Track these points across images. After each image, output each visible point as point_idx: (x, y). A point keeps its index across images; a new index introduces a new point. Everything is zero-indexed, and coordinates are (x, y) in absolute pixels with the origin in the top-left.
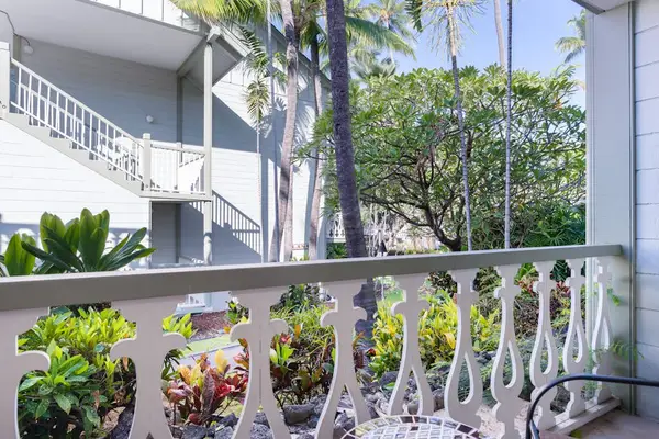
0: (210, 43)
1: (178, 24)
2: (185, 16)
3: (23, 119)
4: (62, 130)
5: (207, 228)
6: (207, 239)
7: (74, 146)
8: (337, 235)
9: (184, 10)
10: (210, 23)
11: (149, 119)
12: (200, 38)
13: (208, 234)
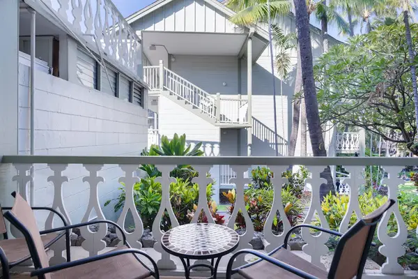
0: (250, 38)
1: (233, 32)
2: (237, 26)
3: (168, 93)
4: (182, 95)
5: (250, 141)
6: (249, 148)
7: (186, 102)
8: (345, 148)
9: (236, 24)
10: (249, 27)
11: (224, 84)
12: (245, 36)
13: (250, 145)
